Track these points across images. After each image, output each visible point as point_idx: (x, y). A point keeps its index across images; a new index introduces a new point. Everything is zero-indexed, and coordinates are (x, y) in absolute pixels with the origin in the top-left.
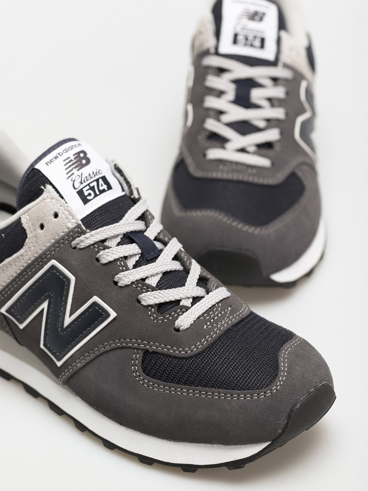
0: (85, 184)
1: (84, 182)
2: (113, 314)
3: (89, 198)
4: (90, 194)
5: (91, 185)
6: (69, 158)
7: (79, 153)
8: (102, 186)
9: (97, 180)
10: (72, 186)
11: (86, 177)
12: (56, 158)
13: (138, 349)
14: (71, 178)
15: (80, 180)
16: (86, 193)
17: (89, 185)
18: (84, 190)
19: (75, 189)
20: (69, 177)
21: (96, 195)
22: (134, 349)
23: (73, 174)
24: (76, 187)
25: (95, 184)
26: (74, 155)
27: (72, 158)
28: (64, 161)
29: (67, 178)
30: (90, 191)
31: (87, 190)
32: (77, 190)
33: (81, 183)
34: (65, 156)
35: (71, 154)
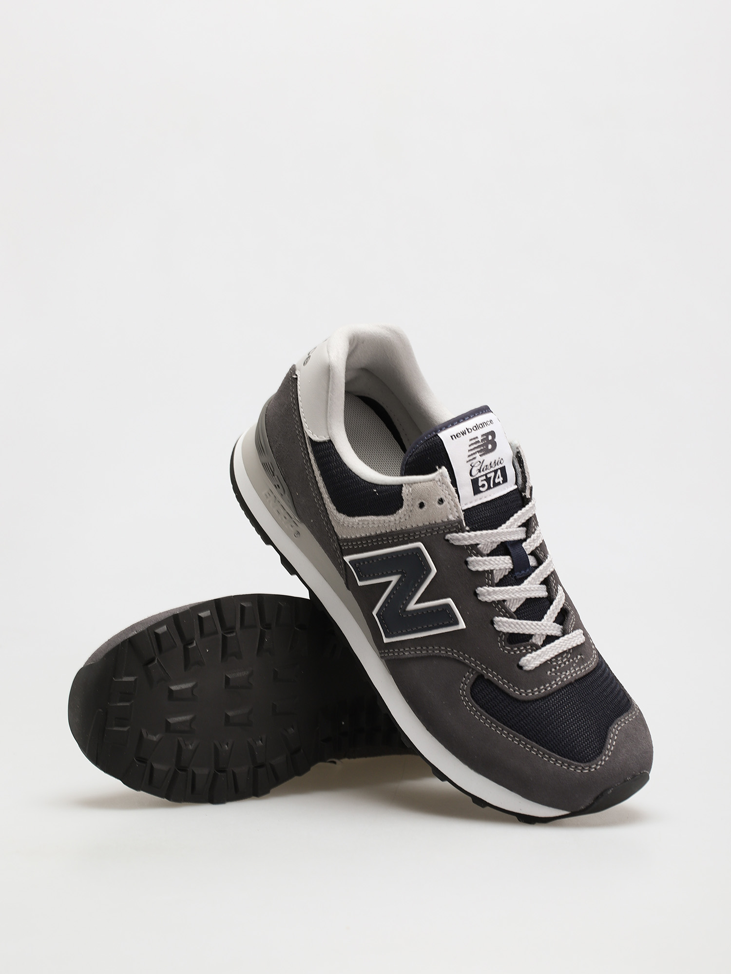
0: (482, 473)
1: (483, 470)
2: (462, 625)
3: (481, 489)
4: (483, 486)
5: (489, 476)
6: (477, 437)
7: (487, 434)
8: (499, 477)
9: (496, 472)
10: (469, 472)
11: (487, 466)
12: (464, 433)
13: (473, 670)
14: (470, 463)
15: (479, 468)
16: (480, 484)
17: (486, 475)
18: (480, 479)
19: (471, 475)
20: (470, 460)
21: (489, 488)
22: (470, 667)
23: (475, 458)
24: (473, 474)
25: (492, 474)
26: (482, 436)
27: (480, 439)
28: (471, 440)
29: (467, 462)
30: (485, 483)
31: (482, 481)
32: (472, 478)
33: (480, 471)
34: (474, 434)
35: (479, 434)
